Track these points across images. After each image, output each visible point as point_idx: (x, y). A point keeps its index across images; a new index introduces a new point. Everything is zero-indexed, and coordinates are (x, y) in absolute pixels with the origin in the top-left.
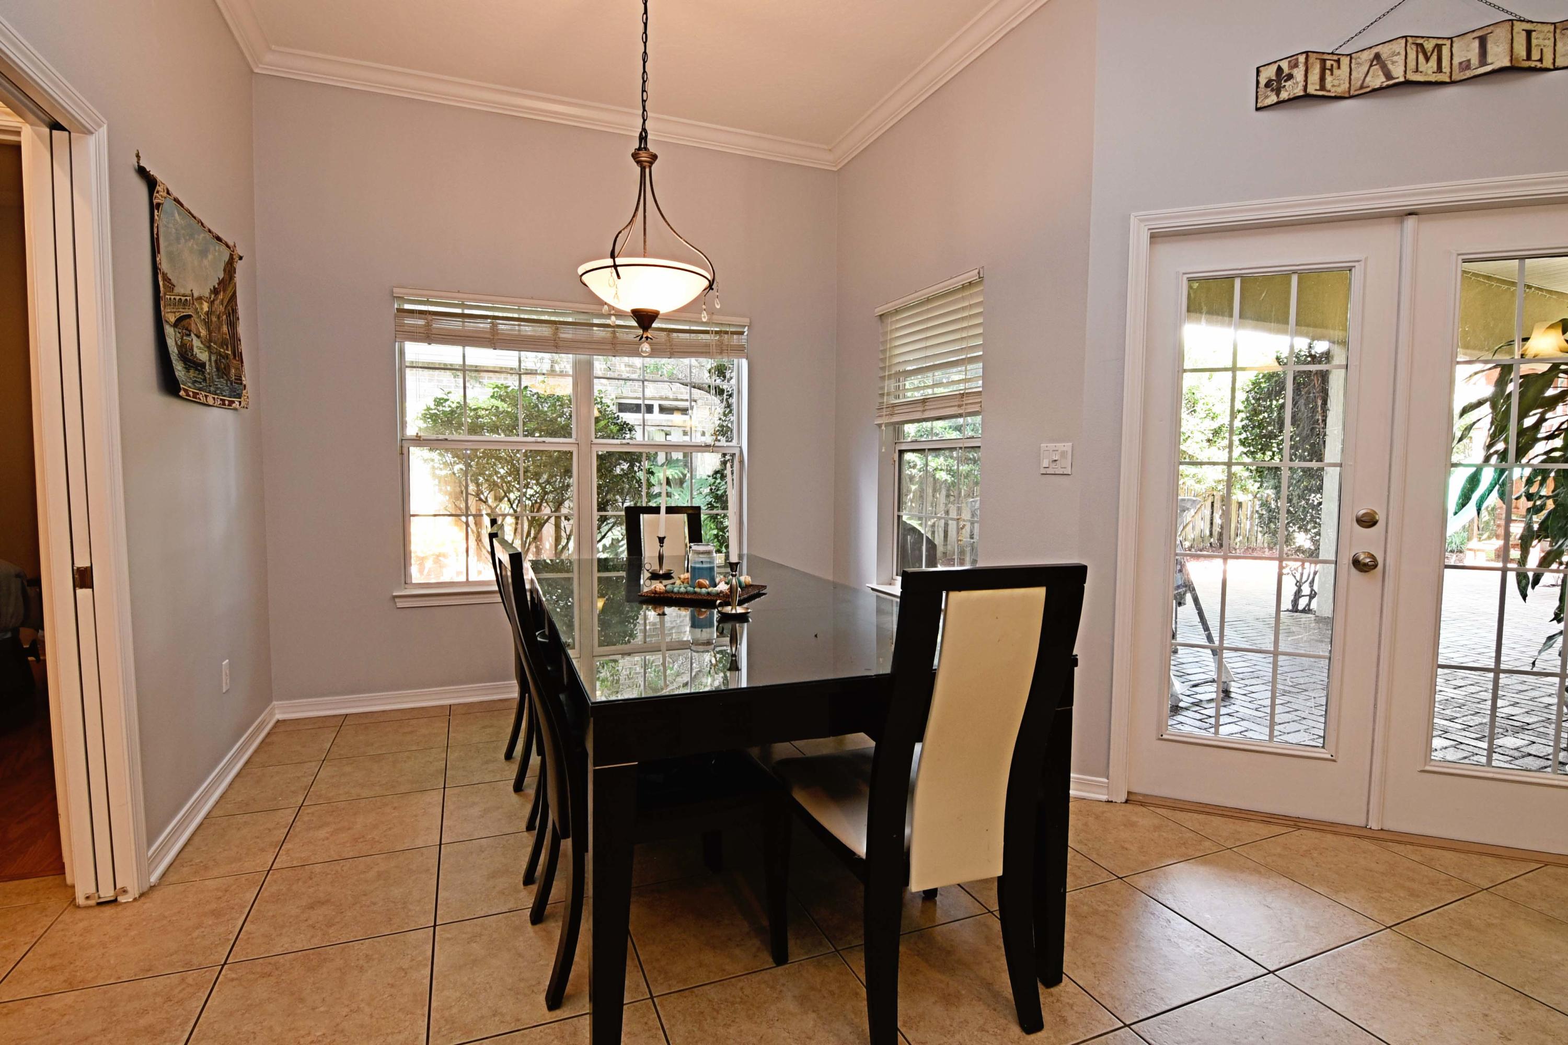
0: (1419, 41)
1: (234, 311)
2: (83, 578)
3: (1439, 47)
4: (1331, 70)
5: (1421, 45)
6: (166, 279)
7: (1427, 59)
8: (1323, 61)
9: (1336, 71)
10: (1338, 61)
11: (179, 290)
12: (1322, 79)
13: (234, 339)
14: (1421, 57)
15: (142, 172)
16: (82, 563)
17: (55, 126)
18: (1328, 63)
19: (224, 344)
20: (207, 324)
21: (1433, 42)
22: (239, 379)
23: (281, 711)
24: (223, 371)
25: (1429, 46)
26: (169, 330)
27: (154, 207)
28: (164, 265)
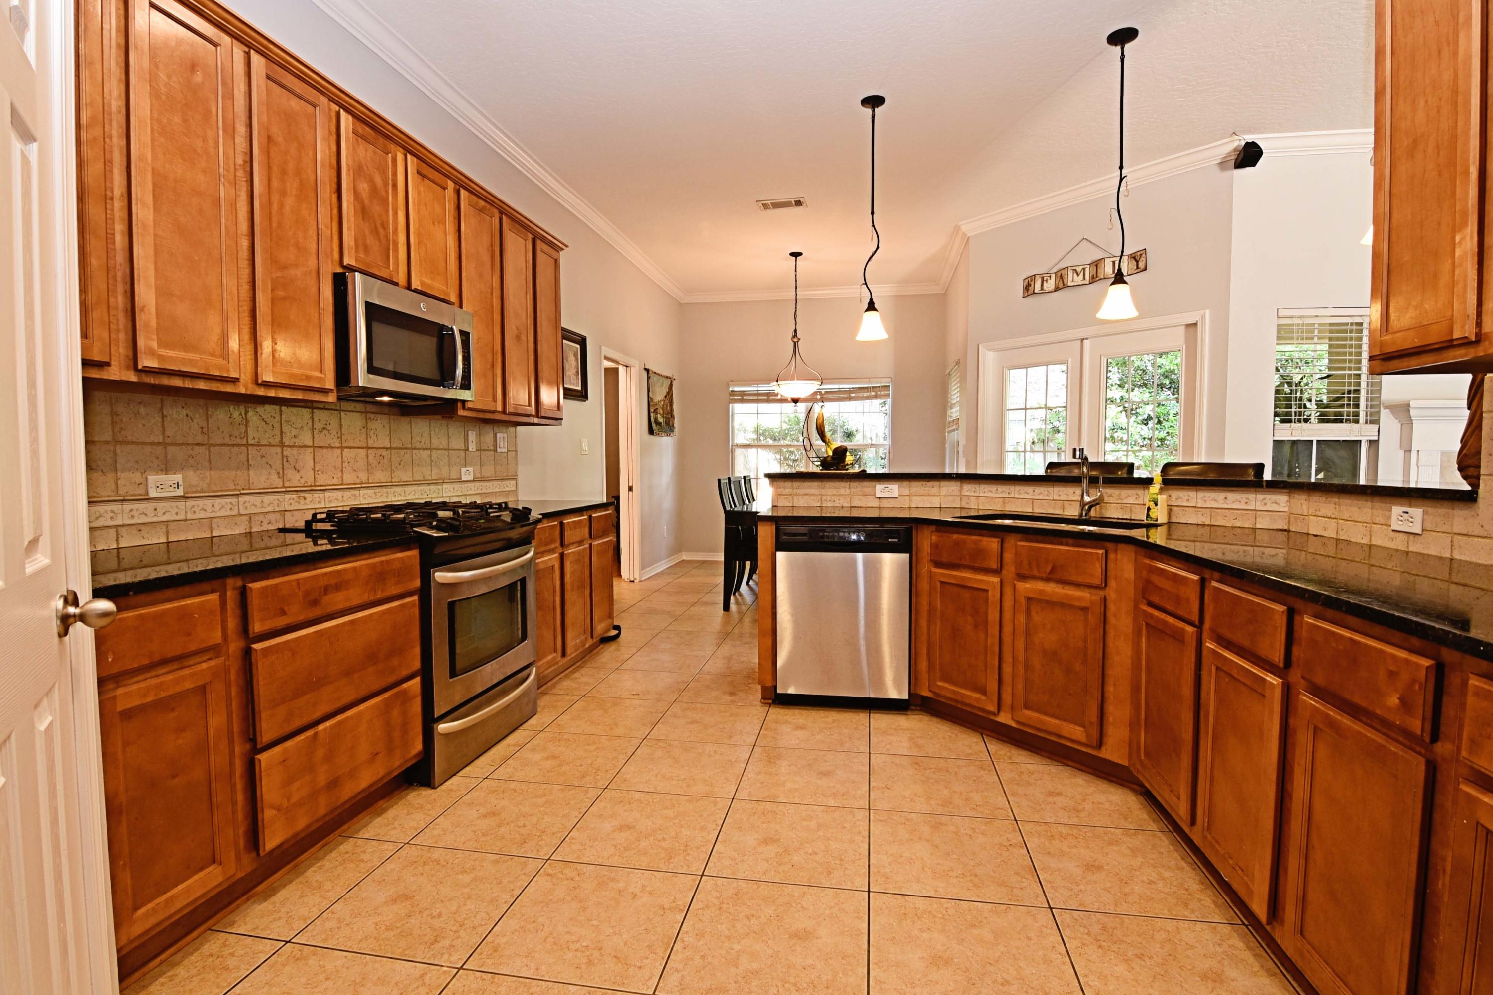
0: (1074, 268)
1: (672, 400)
2: (630, 489)
3: (1084, 269)
4: (1047, 281)
5: (1076, 270)
6: (652, 399)
7: (1078, 275)
8: (1043, 278)
9: (1049, 281)
10: (1050, 276)
11: (655, 401)
12: (1042, 285)
13: (672, 410)
14: (1075, 274)
15: (646, 369)
16: (630, 485)
17: (627, 366)
18: (1045, 278)
19: (668, 414)
20: (663, 409)
21: (1081, 267)
22: (673, 425)
23: (685, 556)
24: (667, 423)
25: (1079, 269)
26: (652, 415)
27: (649, 378)
28: (651, 395)
